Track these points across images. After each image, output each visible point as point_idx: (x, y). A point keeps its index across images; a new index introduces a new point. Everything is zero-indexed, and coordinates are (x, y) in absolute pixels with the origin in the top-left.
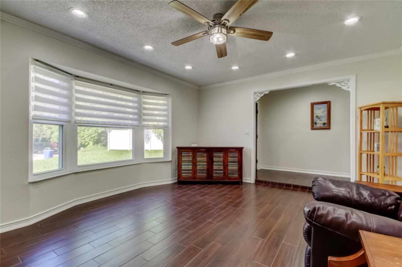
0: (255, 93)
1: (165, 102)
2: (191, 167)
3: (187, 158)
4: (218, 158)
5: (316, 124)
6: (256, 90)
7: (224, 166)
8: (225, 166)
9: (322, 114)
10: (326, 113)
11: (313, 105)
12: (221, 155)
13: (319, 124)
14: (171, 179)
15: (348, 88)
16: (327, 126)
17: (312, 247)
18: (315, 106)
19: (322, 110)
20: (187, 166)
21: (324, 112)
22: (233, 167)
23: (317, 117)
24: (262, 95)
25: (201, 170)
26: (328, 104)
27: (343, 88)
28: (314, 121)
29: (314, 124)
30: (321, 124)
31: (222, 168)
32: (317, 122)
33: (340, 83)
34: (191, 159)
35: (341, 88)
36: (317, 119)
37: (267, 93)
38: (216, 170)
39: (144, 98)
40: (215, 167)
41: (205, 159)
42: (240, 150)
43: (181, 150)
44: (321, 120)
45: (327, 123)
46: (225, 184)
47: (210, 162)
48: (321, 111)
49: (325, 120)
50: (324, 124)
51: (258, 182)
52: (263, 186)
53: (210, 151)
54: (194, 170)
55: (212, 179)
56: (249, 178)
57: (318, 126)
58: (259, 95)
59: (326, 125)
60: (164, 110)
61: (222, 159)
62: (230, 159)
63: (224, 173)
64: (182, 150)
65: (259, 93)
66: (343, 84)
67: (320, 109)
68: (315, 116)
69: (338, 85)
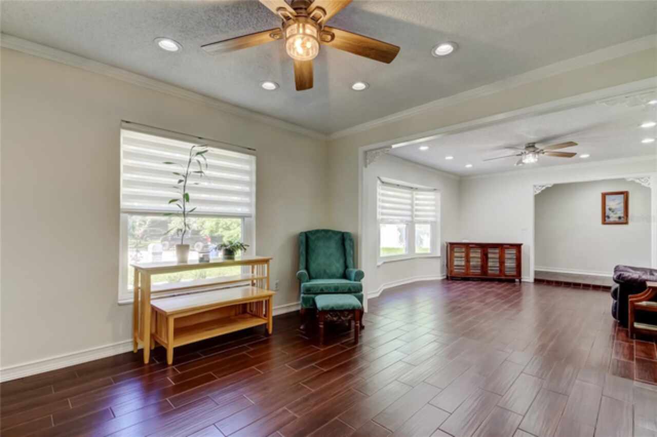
0: (535, 186)
1: (433, 197)
2: (463, 263)
3: (459, 254)
4: (493, 255)
5: (609, 217)
6: (535, 183)
7: (500, 262)
8: (502, 263)
9: (618, 207)
10: (622, 205)
11: (604, 196)
12: (497, 251)
13: (613, 217)
14: (440, 275)
15: (649, 184)
16: (624, 220)
17: (618, 300)
18: (607, 197)
19: (617, 202)
20: (459, 262)
21: (619, 204)
22: (510, 264)
23: (610, 209)
24: (544, 188)
25: (475, 267)
26: (625, 194)
27: (643, 184)
28: (607, 214)
29: (606, 218)
30: (616, 218)
31: (498, 265)
32: (610, 216)
33: (639, 179)
34: (463, 255)
35: (641, 184)
36: (610, 212)
37: (550, 186)
38: (491, 267)
39: (417, 194)
40: (490, 264)
41: (479, 255)
42: (518, 247)
43: (452, 246)
44: (616, 214)
45: (623, 217)
46: (500, 281)
47: (485, 258)
48: (615, 203)
49: (621, 213)
50: (620, 218)
51: (537, 281)
52: (545, 285)
53: (485, 248)
54: (467, 266)
55: (486, 275)
56: (528, 277)
57: (612, 220)
58: (540, 188)
59: (622, 219)
60: (432, 205)
61: (497, 256)
62: (507, 256)
63: (501, 271)
64: (455, 246)
65: (540, 186)
66: (643, 180)
67: (614, 200)
68: (607, 208)
69: (638, 181)
